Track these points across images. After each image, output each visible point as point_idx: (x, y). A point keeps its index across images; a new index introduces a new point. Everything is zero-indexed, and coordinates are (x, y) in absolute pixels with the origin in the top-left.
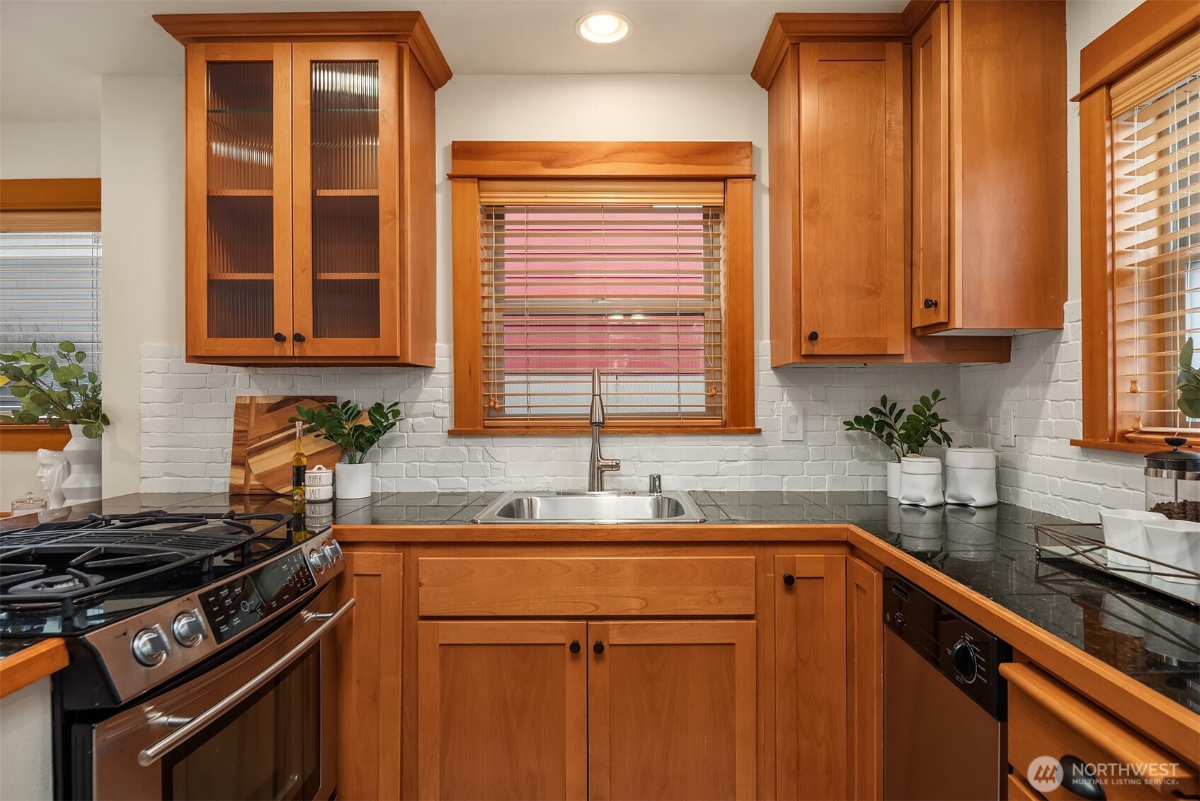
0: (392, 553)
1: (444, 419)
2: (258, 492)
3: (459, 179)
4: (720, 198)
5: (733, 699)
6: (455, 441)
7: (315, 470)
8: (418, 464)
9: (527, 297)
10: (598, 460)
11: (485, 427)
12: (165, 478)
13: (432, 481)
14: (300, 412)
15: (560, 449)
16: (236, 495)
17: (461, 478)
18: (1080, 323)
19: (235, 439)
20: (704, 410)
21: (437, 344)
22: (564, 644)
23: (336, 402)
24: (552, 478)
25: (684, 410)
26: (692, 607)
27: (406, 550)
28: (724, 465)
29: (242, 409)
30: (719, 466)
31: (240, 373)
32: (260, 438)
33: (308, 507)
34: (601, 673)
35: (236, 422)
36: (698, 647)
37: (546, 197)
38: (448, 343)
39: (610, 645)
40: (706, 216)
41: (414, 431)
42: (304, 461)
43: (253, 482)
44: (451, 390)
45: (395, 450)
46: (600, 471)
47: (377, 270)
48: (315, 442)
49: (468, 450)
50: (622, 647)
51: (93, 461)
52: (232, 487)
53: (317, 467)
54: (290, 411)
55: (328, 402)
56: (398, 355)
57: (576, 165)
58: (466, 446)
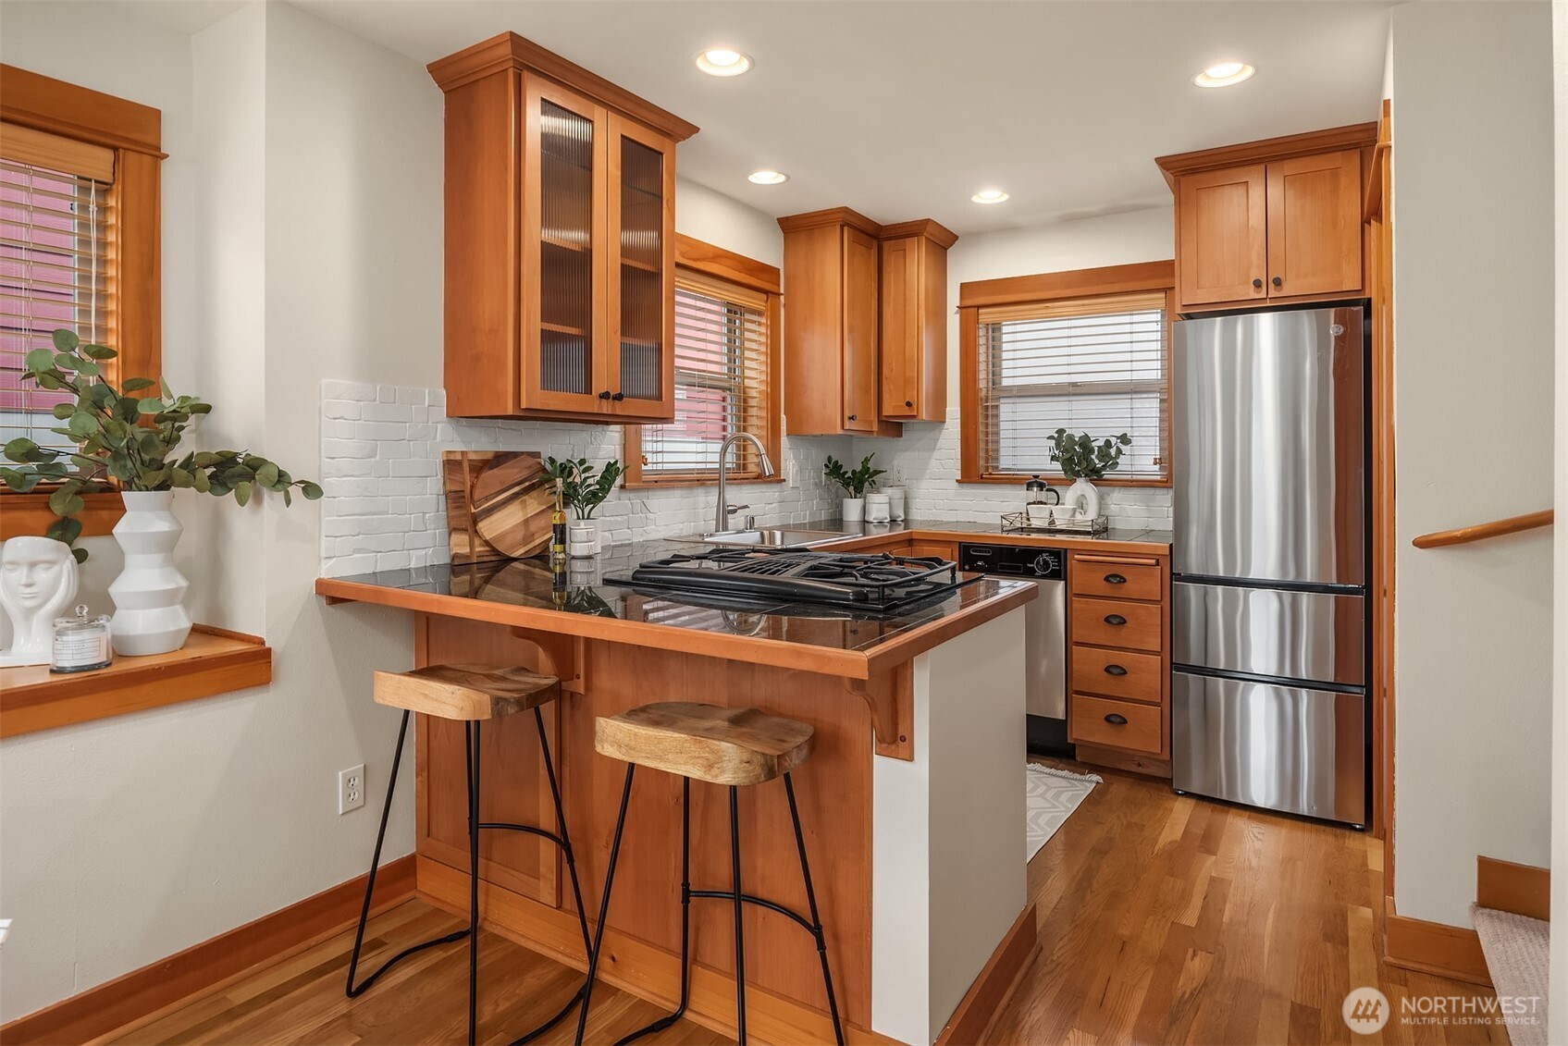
2: (485, 559)
6: (623, 495)
11: (644, 482)
15: (687, 499)
16: (462, 563)
17: (626, 530)
18: (959, 420)
19: (448, 501)
29: (452, 466)
32: (487, 499)
33: (574, 564)
35: (446, 481)
43: (482, 548)
44: (621, 448)
49: (632, 504)
52: (452, 556)
58: (630, 500)
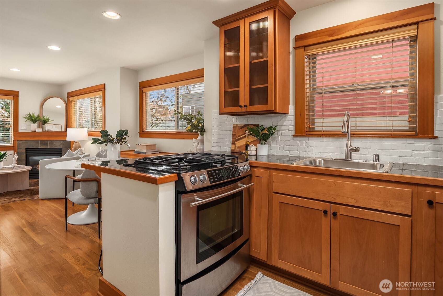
0: (265, 171)
1: (292, 131)
2: (238, 152)
3: (297, 48)
4: (416, 32)
5: (398, 249)
6: (295, 138)
7: (251, 146)
8: (283, 146)
9: (323, 86)
10: (349, 147)
11: (307, 134)
12: (217, 147)
13: (287, 152)
14: (247, 128)
15: (335, 143)
16: (233, 152)
17: (297, 151)
19: (233, 136)
20: (408, 128)
21: (290, 106)
22: (322, 210)
23: (259, 126)
24: (331, 153)
25: (394, 128)
26: (378, 206)
27: (270, 170)
28: (415, 153)
29: (234, 128)
30: (412, 153)
31: (234, 118)
32: (239, 136)
33: (249, 157)
34: (336, 224)
35: (233, 132)
36: (380, 223)
37: (330, 48)
38: (293, 105)
39: (340, 214)
40: (411, 41)
41: (282, 135)
42: (248, 143)
43: (237, 149)
44: (294, 121)
45: (276, 141)
46: (350, 152)
47: (267, 83)
48: (252, 138)
49: (300, 142)
50: (346, 216)
51: (202, 141)
52: (232, 150)
53: (252, 145)
54: (246, 129)
55: (257, 125)
56: (273, 110)
57: (343, 33)
58: (299, 141)
